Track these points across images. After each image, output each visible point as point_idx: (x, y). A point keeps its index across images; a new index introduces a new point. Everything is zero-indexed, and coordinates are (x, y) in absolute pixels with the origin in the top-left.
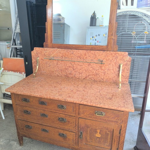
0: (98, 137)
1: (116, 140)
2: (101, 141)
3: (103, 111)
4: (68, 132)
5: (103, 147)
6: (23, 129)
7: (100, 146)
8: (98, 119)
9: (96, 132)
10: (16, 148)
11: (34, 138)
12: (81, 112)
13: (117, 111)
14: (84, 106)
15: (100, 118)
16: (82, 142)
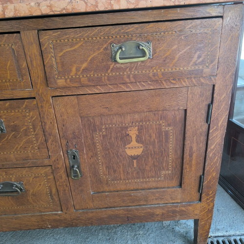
0: (134, 158)
1: (195, 149)
2: (148, 168)
3: (140, 36)
5: (154, 185)
7: (145, 186)
8: (125, 83)
9: (125, 139)
12: (52, 67)
13: (198, 21)
14: (59, 32)
15: (135, 76)
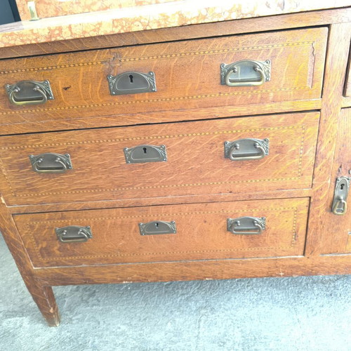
4: (271, 204)
6: (46, 252)
10: (37, 340)
11: (109, 276)
16: (338, 229)
